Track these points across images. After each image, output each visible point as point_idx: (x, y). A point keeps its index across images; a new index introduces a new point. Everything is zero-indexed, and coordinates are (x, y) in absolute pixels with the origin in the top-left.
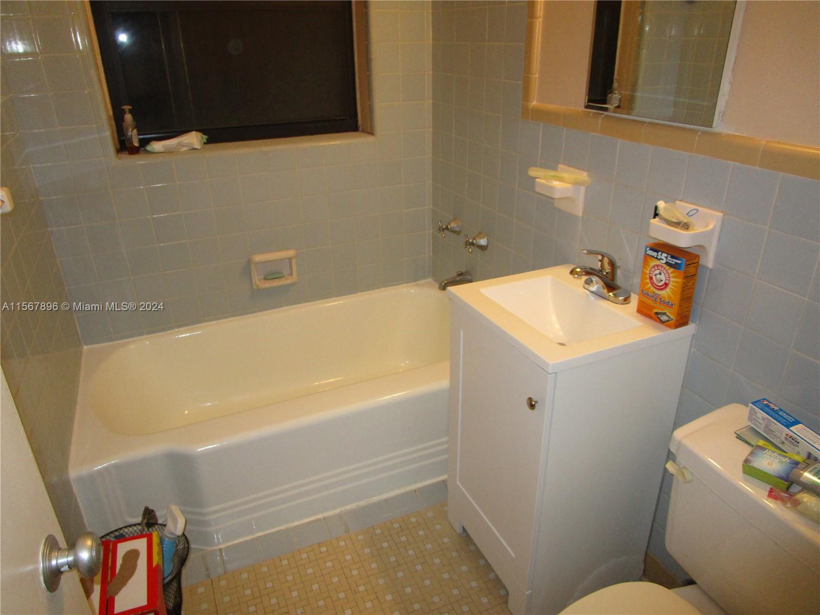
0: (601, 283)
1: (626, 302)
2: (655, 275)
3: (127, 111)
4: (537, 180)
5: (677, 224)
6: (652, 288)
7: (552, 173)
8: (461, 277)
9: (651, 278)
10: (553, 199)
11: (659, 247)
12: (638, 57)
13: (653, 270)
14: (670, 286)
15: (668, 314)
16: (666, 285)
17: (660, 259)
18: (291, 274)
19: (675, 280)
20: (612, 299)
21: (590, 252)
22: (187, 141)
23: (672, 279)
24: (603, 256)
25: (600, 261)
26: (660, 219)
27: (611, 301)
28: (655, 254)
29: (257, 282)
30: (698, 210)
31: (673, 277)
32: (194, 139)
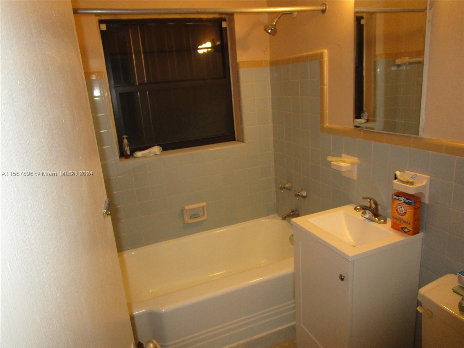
0: (371, 214)
1: (385, 223)
2: (399, 208)
3: (125, 138)
4: (332, 162)
5: (407, 183)
6: (398, 215)
7: (339, 159)
8: (293, 213)
9: (397, 210)
10: (341, 171)
11: (399, 194)
12: (375, 95)
13: (398, 206)
14: (407, 214)
15: (408, 228)
16: (405, 213)
17: (400, 200)
18: (204, 215)
19: (410, 211)
20: (377, 221)
21: (364, 198)
22: (153, 151)
23: (408, 210)
24: (370, 200)
25: (369, 202)
26: (398, 180)
27: (377, 223)
28: (397, 198)
29: (187, 220)
30: (417, 175)
31: (409, 209)
32: (156, 149)
